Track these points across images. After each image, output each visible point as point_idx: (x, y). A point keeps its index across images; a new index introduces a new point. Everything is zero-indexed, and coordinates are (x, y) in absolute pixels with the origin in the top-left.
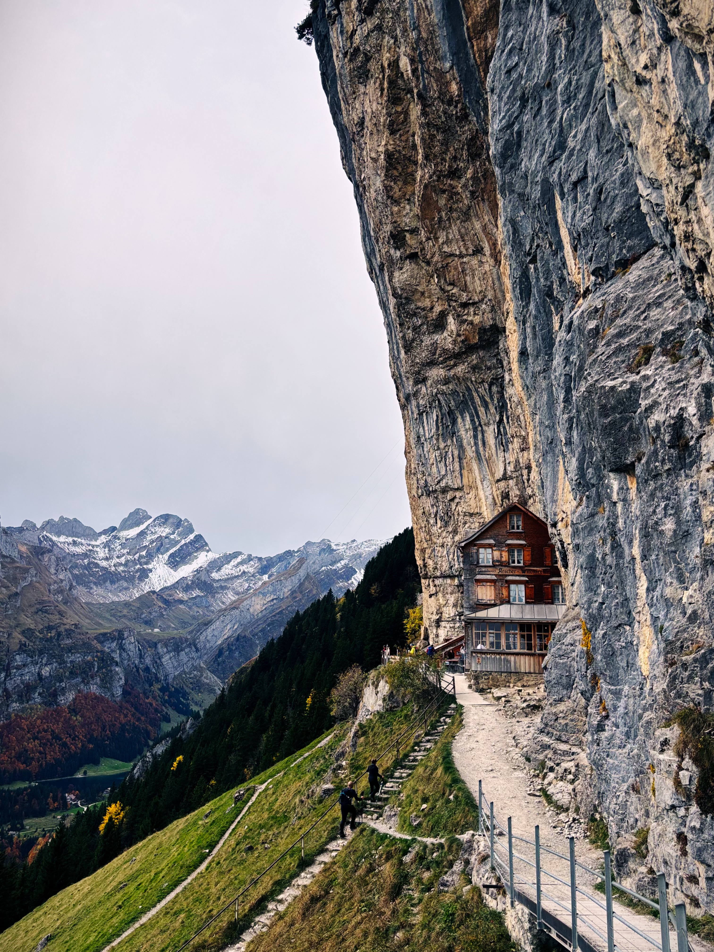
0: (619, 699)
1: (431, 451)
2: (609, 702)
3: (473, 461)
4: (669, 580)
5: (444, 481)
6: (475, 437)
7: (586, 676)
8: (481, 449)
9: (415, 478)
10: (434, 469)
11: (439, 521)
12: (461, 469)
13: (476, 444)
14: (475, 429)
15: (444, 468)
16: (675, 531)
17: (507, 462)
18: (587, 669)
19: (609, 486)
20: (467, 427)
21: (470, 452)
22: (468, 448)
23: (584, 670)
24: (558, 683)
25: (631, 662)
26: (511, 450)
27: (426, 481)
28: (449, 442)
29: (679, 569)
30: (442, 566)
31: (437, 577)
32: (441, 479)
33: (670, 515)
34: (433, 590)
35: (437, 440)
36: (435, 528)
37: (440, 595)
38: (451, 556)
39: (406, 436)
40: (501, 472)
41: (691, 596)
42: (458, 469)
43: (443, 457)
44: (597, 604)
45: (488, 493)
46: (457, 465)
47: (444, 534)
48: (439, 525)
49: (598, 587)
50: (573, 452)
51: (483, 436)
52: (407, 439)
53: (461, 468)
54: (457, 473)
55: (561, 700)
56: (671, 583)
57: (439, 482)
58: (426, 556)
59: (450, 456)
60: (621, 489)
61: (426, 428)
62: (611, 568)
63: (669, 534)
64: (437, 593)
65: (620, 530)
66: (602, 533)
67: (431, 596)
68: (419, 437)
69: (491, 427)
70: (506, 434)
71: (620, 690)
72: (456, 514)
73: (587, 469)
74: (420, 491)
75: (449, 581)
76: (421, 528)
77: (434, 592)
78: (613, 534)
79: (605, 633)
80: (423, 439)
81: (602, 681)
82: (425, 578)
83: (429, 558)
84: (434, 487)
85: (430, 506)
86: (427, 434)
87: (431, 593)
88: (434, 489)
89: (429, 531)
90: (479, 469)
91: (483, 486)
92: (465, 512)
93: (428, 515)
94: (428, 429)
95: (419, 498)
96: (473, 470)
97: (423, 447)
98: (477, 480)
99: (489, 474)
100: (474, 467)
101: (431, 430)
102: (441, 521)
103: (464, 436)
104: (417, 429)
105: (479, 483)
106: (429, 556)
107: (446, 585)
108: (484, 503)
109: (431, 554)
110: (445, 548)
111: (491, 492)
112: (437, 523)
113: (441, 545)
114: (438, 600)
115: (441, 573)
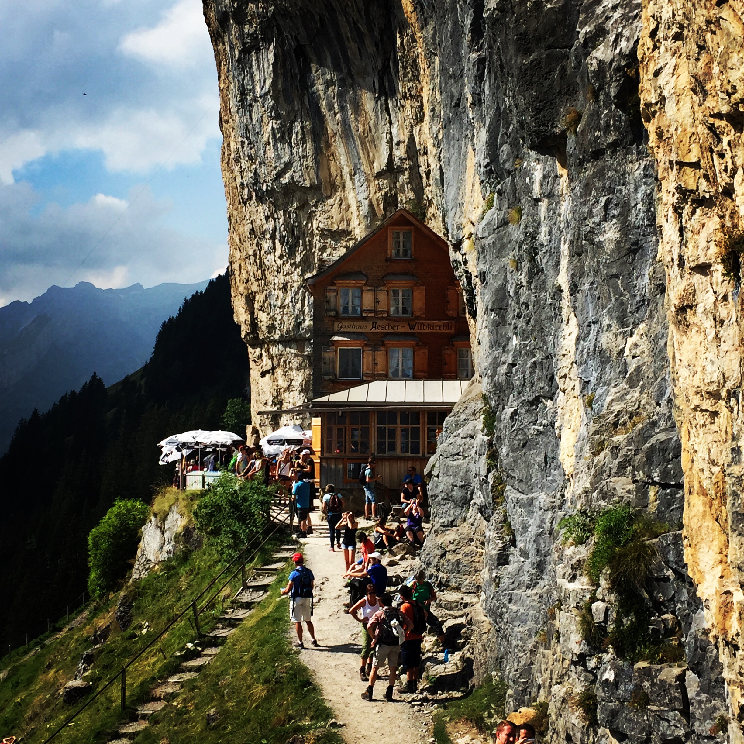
0: (531, 513)
1: (266, 119)
2: (516, 521)
3: (337, 138)
4: (606, 321)
5: (288, 174)
6: (342, 96)
7: (487, 482)
8: (351, 118)
9: (237, 168)
10: (271, 153)
11: (278, 245)
12: (317, 154)
13: (343, 109)
14: (341, 82)
15: (288, 151)
16: (618, 242)
17: (395, 141)
18: (489, 471)
19: (528, 173)
20: (328, 77)
21: (332, 123)
22: (329, 116)
23: (483, 472)
24: (448, 499)
25: (550, 455)
27: (256, 173)
28: (296, 105)
29: (622, 303)
30: (282, 322)
31: (273, 343)
32: (283, 171)
33: (613, 217)
34: (266, 363)
35: (276, 99)
36: (271, 257)
37: (279, 372)
38: (299, 306)
39: (221, 91)
40: (385, 160)
41: (636, 345)
42: (312, 152)
43: (286, 132)
44: (505, 367)
45: (361, 197)
46: (309, 146)
47: (287, 267)
48: (278, 252)
49: (509, 339)
50: (482, 118)
52: (222, 97)
53: (318, 151)
54: (310, 161)
55: (451, 524)
56: (609, 326)
57: (278, 176)
58: (256, 306)
59: (298, 129)
60: (545, 177)
61: (257, 78)
62: (527, 306)
63: (609, 247)
64: (273, 368)
65: (542, 245)
66: (516, 252)
67: (263, 375)
68: (243, 93)
69: (369, 79)
71: (532, 499)
72: (307, 232)
73: (501, 146)
74: (246, 191)
76: (248, 257)
77: (269, 367)
78: (533, 252)
79: (515, 413)
81: (508, 488)
82: (253, 345)
83: (262, 309)
84: (270, 184)
85: (263, 217)
86: (258, 88)
87: (265, 369)
88: (269, 188)
89: (260, 262)
90: (348, 153)
91: (354, 184)
92: (323, 230)
93: (259, 234)
94: (260, 80)
95: (245, 203)
96: (337, 154)
97: (250, 112)
98: (343, 173)
99: (364, 163)
100: (339, 150)
101: (265, 82)
102: (282, 244)
103: (322, 93)
104: (241, 78)
105: (347, 177)
106: (261, 307)
107: (289, 356)
108: (355, 214)
109: (264, 302)
110: (289, 292)
111: (366, 194)
112: (274, 248)
113: (281, 286)
114: (275, 380)
115: (282, 336)
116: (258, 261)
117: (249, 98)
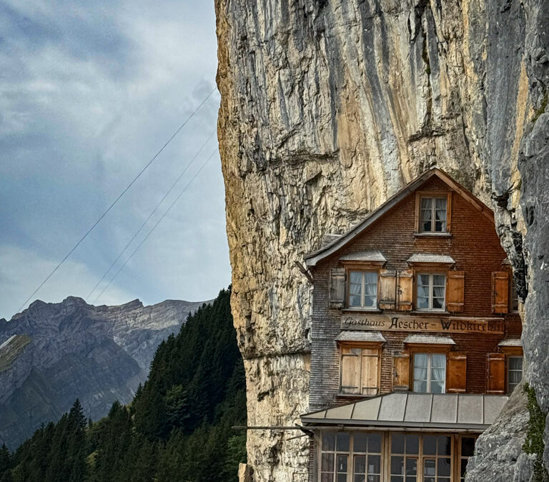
1: (271, 69)
3: (361, 93)
5: (297, 137)
6: (367, 39)
8: (379, 66)
9: (235, 133)
10: (276, 112)
11: (283, 230)
12: (334, 113)
13: (369, 55)
14: (367, 22)
15: (297, 109)
17: (434, 96)
20: (351, 16)
21: (355, 75)
22: (351, 64)
26: (443, 70)
27: (257, 138)
28: (310, 51)
31: (274, 355)
32: (292, 134)
34: (265, 382)
35: (285, 43)
36: (274, 245)
37: (281, 393)
39: (219, 37)
40: (421, 120)
42: (328, 111)
43: (296, 84)
45: (389, 168)
46: (325, 102)
47: (294, 258)
48: (283, 238)
51: (384, 36)
52: (220, 45)
53: (335, 109)
54: (325, 122)
57: (285, 141)
58: (254, 308)
59: (312, 81)
61: (261, 18)
64: (273, 389)
67: (261, 398)
68: (244, 38)
69: (403, 18)
70: (434, 32)
72: (320, 213)
74: (245, 162)
75: (300, 363)
76: (246, 245)
77: (268, 388)
80: (252, 44)
82: (250, 358)
83: (261, 312)
84: (274, 151)
85: (265, 194)
86: (263, 32)
87: (263, 390)
88: (274, 157)
89: (260, 251)
90: (374, 111)
91: (380, 151)
92: (339, 210)
93: (259, 215)
94: (265, 21)
95: (244, 177)
96: (360, 114)
97: (253, 61)
98: (368, 138)
99: (394, 124)
100: (363, 108)
101: (271, 24)
102: (288, 229)
103: (343, 37)
104: (241, 20)
105: (371, 143)
106: (261, 309)
107: (294, 373)
108: (382, 190)
109: (264, 302)
110: (295, 290)
111: (396, 164)
112: (278, 234)
113: (285, 282)
114: (276, 404)
115: (285, 346)
116: (258, 250)
117: (251, 44)
